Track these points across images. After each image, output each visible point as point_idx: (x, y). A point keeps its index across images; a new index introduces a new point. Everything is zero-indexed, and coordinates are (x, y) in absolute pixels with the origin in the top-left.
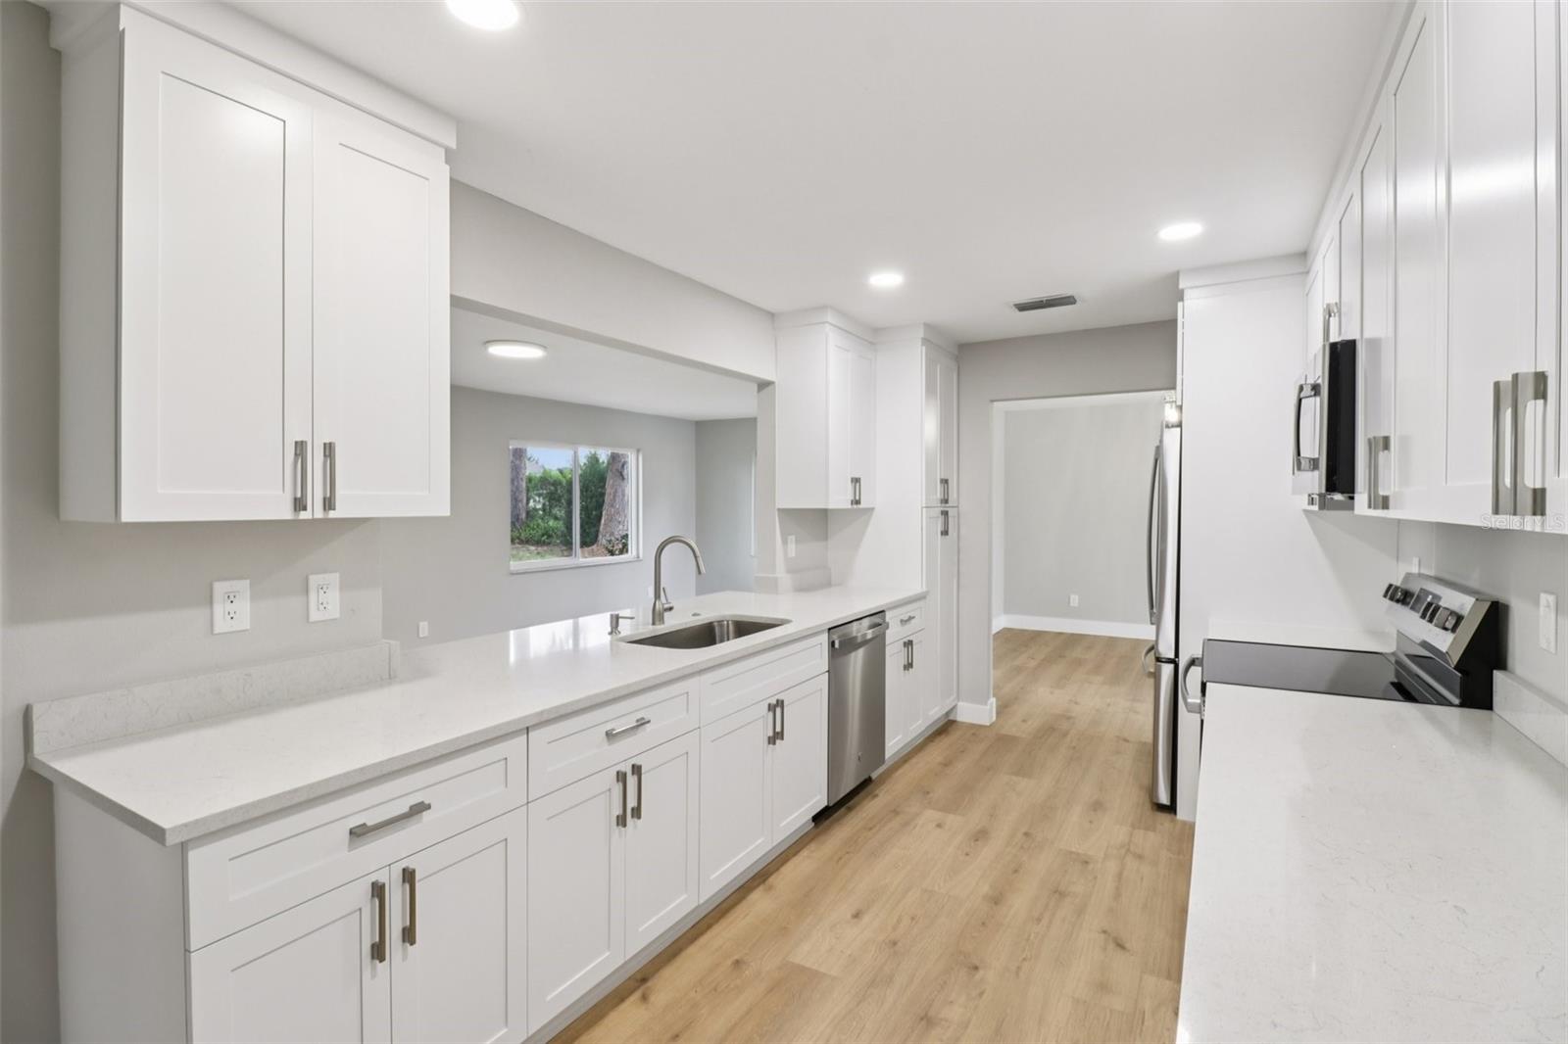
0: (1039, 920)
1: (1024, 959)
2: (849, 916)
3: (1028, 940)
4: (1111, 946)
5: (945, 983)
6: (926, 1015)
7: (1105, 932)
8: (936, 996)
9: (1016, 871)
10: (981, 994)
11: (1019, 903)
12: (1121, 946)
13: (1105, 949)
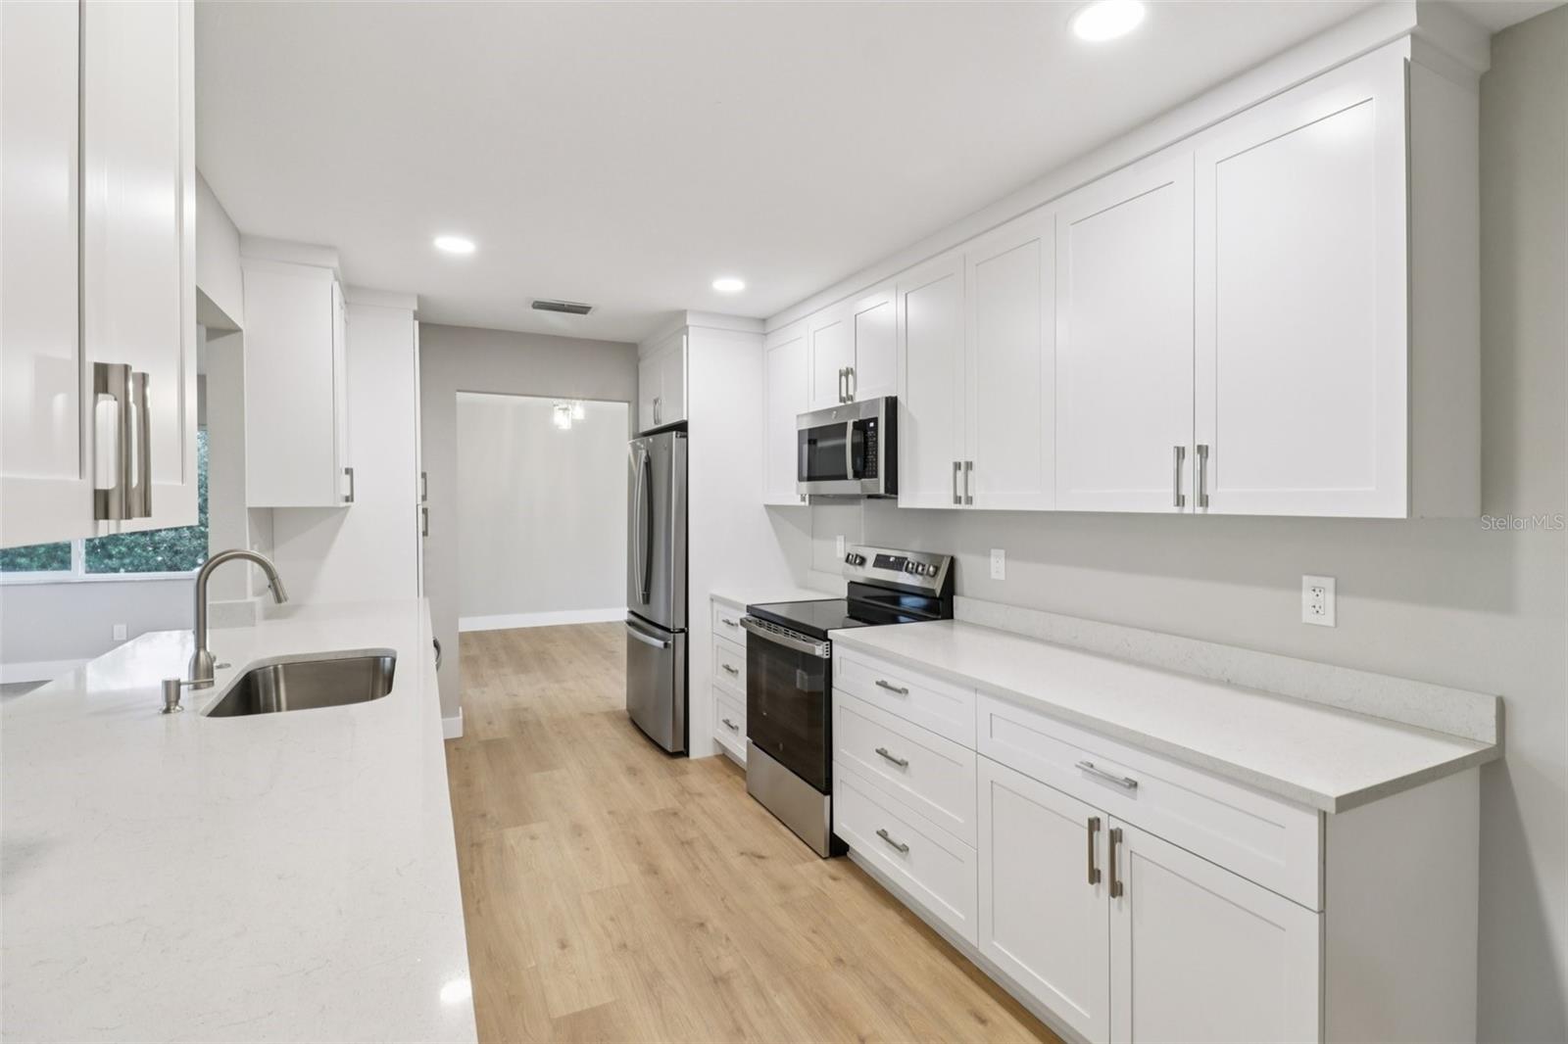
0: (697, 868)
1: (723, 900)
2: (558, 951)
3: (708, 885)
4: (757, 860)
5: (697, 948)
6: (715, 978)
7: (742, 854)
8: (703, 961)
9: (639, 843)
10: (728, 939)
11: (671, 864)
12: (761, 857)
13: (756, 865)
